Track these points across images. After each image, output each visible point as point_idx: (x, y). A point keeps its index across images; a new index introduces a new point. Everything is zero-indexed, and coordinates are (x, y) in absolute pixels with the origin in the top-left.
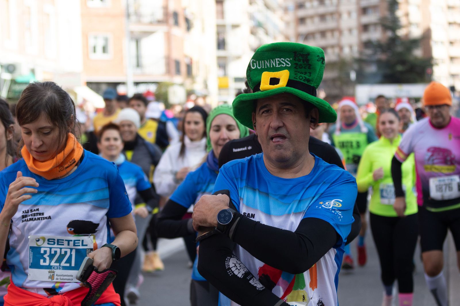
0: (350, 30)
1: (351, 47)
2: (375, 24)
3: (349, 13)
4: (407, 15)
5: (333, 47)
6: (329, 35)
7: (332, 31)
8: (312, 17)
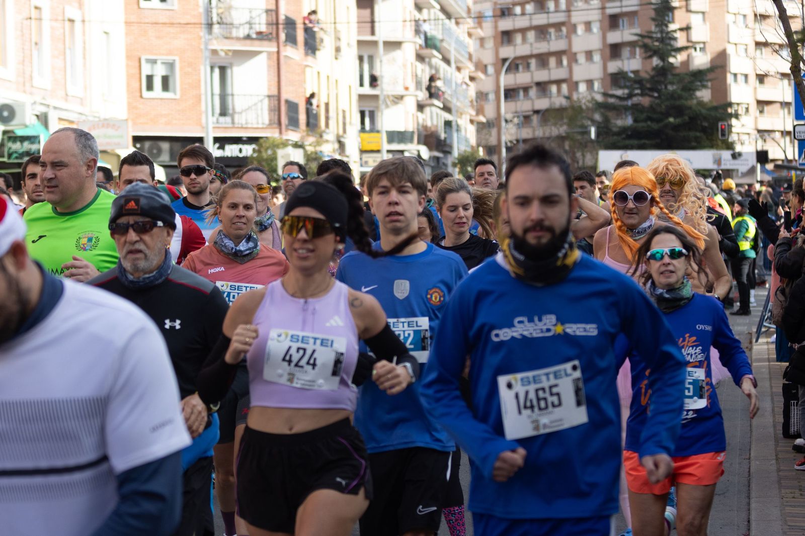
0: (589, 55)
1: (590, 83)
2: (632, 44)
3: (588, 25)
4: (687, 29)
5: (558, 82)
6: (552, 61)
7: (559, 54)
8: (523, 31)
